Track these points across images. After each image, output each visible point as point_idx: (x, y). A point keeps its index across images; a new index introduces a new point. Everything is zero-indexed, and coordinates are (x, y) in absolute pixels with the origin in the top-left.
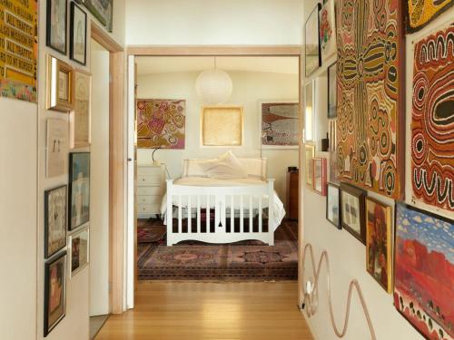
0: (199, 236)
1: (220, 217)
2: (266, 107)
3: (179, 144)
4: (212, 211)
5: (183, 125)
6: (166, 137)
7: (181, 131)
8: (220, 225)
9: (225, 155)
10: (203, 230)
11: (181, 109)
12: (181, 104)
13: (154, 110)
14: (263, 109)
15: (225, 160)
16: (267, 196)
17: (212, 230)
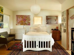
0: (31, 49)
1: (37, 44)
2: (47, 17)
3: (29, 24)
4: (35, 42)
5: (30, 20)
6: (26, 23)
7: (30, 21)
8: (37, 46)
9: (38, 27)
10: (33, 47)
11: (29, 17)
12: (29, 16)
13: (24, 17)
14: (46, 17)
15: (38, 28)
16: (50, 38)
17: (35, 47)
